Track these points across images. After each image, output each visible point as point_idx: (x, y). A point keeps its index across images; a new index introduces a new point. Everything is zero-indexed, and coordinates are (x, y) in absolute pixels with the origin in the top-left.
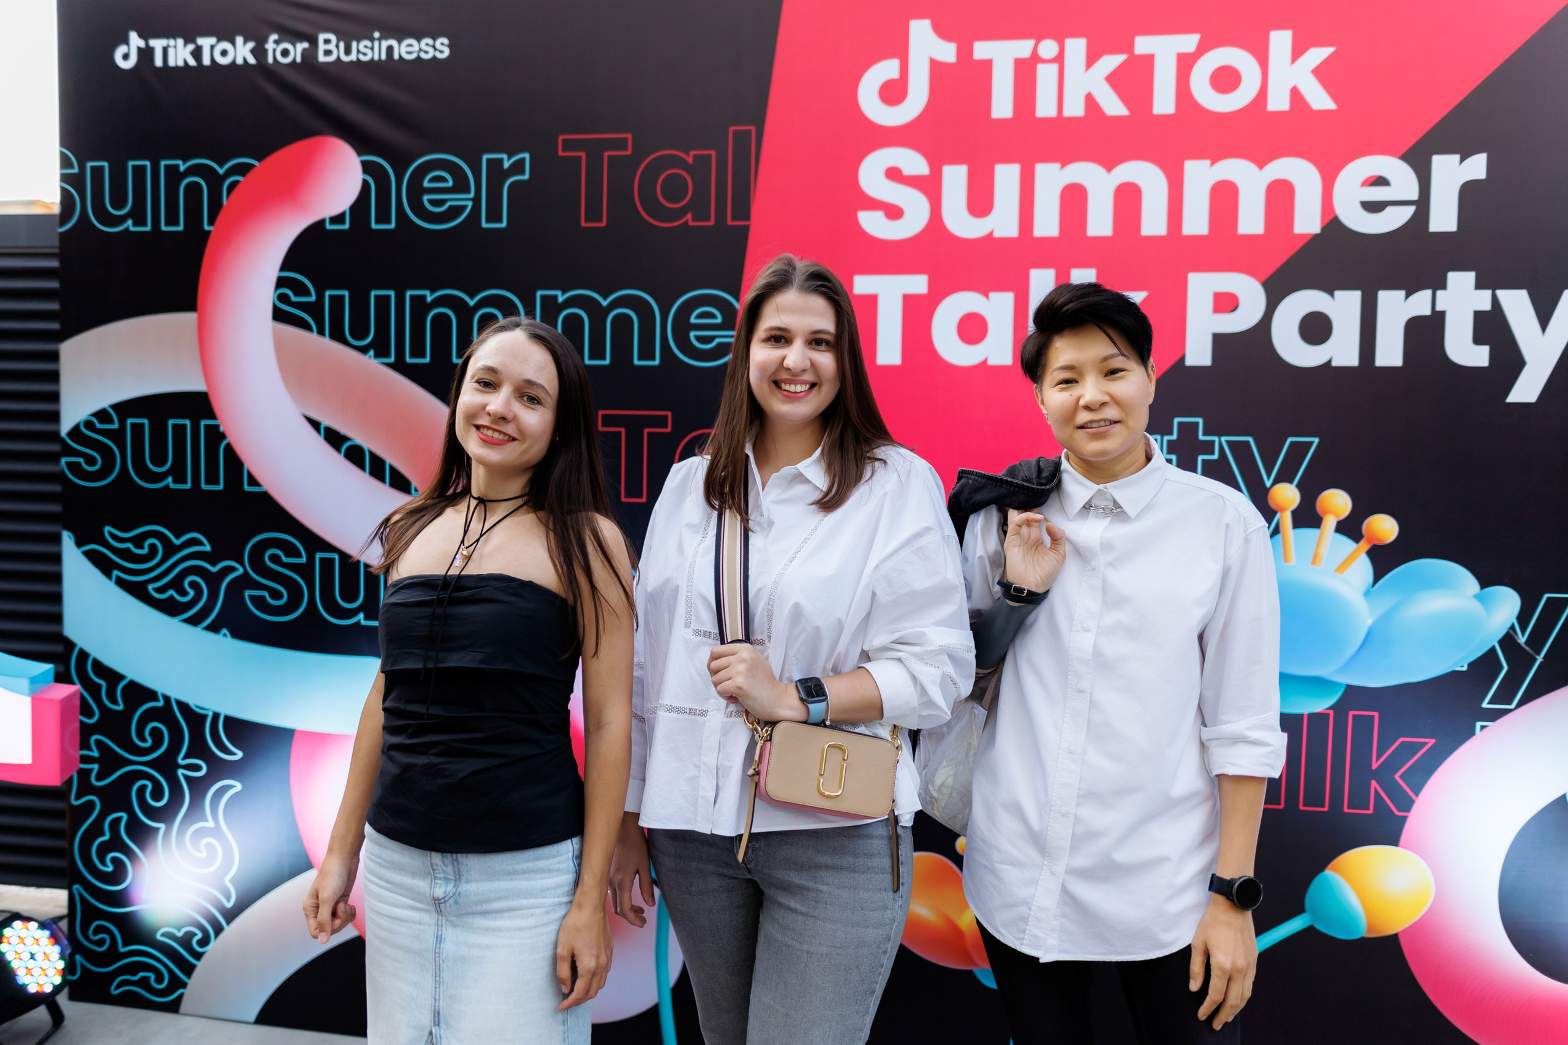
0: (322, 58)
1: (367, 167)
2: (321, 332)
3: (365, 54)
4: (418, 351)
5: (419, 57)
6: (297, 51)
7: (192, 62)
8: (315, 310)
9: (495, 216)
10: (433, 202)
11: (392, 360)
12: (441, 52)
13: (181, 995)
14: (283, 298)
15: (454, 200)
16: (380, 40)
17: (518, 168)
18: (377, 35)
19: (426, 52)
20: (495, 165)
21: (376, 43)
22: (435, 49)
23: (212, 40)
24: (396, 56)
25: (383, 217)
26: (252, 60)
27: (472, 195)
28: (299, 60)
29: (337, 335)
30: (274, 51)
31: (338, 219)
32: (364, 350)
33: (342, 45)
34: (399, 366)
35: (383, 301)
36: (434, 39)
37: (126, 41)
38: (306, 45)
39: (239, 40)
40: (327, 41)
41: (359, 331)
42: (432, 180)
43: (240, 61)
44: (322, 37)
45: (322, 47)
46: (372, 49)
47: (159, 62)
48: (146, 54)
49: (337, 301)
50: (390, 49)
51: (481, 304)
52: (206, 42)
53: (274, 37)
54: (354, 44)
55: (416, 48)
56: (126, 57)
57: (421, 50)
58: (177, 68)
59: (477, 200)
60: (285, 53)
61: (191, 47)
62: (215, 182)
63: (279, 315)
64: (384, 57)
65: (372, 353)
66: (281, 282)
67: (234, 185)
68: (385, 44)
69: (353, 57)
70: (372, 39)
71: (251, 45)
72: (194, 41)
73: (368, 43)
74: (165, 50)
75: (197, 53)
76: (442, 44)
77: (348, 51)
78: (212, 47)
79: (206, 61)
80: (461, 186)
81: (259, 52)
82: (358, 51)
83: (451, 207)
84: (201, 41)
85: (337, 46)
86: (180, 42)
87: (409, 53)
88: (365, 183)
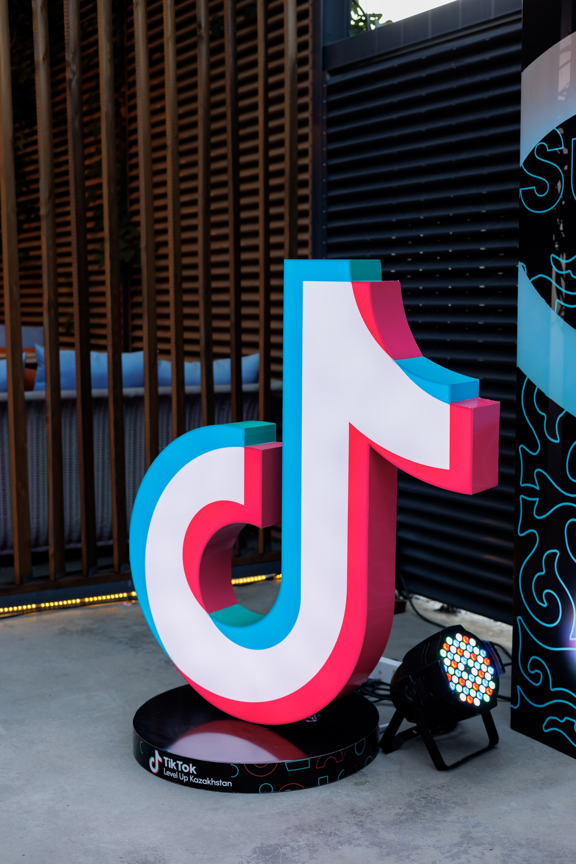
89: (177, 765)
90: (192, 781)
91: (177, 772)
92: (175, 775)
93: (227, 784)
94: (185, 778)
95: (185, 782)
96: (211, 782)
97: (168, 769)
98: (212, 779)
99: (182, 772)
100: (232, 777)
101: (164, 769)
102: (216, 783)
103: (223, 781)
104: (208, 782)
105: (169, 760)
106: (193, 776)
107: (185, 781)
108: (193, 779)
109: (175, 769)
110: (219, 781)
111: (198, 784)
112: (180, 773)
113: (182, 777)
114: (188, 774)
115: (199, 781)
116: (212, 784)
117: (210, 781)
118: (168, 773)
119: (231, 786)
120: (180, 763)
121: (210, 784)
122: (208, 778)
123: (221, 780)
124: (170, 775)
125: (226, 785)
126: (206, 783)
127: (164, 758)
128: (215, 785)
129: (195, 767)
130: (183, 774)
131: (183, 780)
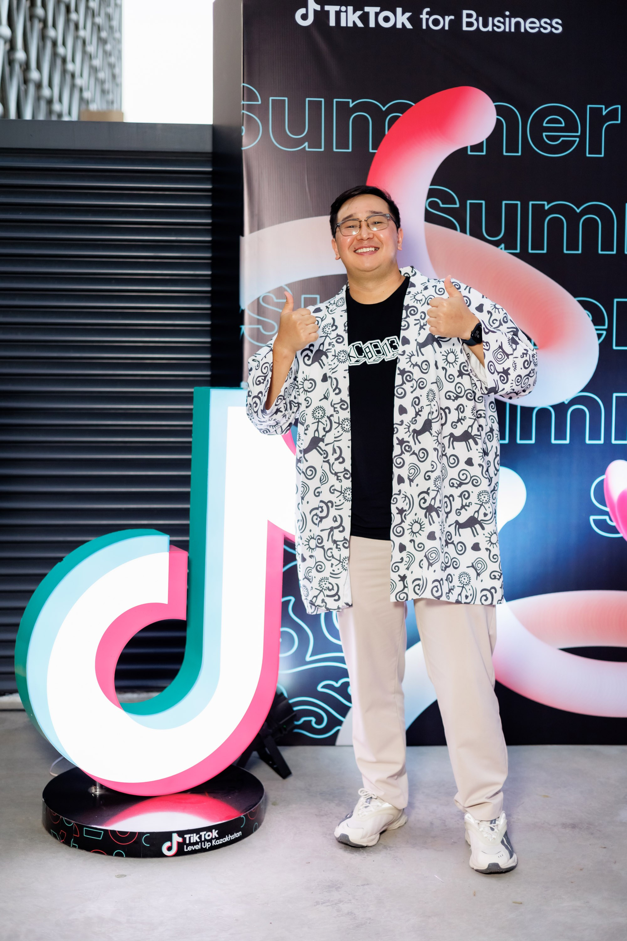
0: (465, 28)
1: (500, 110)
2: (463, 231)
3: (499, 27)
4: (537, 245)
5: (540, 31)
6: (446, 22)
7: (360, 24)
8: (459, 214)
9: (595, 149)
10: (549, 138)
11: (518, 251)
12: (557, 29)
13: (338, 732)
14: (433, 205)
15: (566, 136)
16: (510, 17)
17: (613, 115)
18: (507, 13)
19: (545, 28)
20: (596, 113)
21: (507, 19)
22: (552, 26)
23: (378, 9)
24: (523, 30)
25: (512, 147)
26: (409, 26)
27: (579, 134)
28: (447, 28)
29: (476, 233)
30: (427, 20)
31: (478, 147)
32: (496, 244)
33: (481, 19)
34: (524, 256)
35: (511, 209)
36: (551, 20)
37: (306, 6)
38: (452, 17)
39: (399, 10)
40: (469, 16)
41: (493, 230)
42: (549, 122)
43: (399, 26)
44: (465, 12)
45: (465, 20)
46: (504, 23)
47: (332, 23)
48: (322, 16)
49: (476, 209)
50: (518, 24)
51: (584, 212)
52: (372, 10)
53: (428, 9)
54: (490, 19)
55: (538, 25)
56: (305, 17)
57: (541, 26)
58: (347, 28)
59: (582, 137)
60: (436, 23)
61: (359, 13)
62: (379, 116)
63: (429, 218)
64: (513, 30)
65: (503, 246)
66: (431, 193)
67: (395, 118)
68: (514, 21)
69: (490, 28)
70: (504, 17)
71: (408, 15)
72: (362, 9)
73: (502, 20)
74: (338, 14)
75: (365, 18)
76: (557, 23)
77: (485, 25)
78: (377, 14)
79: (372, 24)
80: (571, 127)
81: (415, 20)
82: (494, 25)
83: (563, 141)
84: (367, 9)
85: (477, 20)
86: (350, 9)
87: (531, 28)
88: (498, 122)
89: (200, 837)
90: (214, 844)
91: (200, 843)
92: (197, 847)
93: (239, 834)
94: (208, 845)
95: (207, 848)
96: (228, 839)
97: (191, 844)
98: (229, 835)
99: (206, 840)
100: (242, 827)
101: (185, 846)
102: (232, 837)
103: (236, 833)
104: (226, 839)
105: (192, 835)
106: (215, 840)
107: (209, 847)
108: (215, 842)
109: (198, 840)
110: (234, 834)
111: (220, 844)
112: (203, 843)
113: (204, 845)
114: (210, 841)
115: (220, 841)
116: (230, 839)
117: (228, 837)
118: (190, 848)
119: (241, 835)
120: (202, 834)
121: (228, 840)
122: (227, 836)
123: (235, 833)
124: (192, 849)
125: (238, 836)
126: (225, 841)
127: (185, 836)
128: (231, 839)
129: (217, 831)
130: (206, 842)
131: (206, 847)
